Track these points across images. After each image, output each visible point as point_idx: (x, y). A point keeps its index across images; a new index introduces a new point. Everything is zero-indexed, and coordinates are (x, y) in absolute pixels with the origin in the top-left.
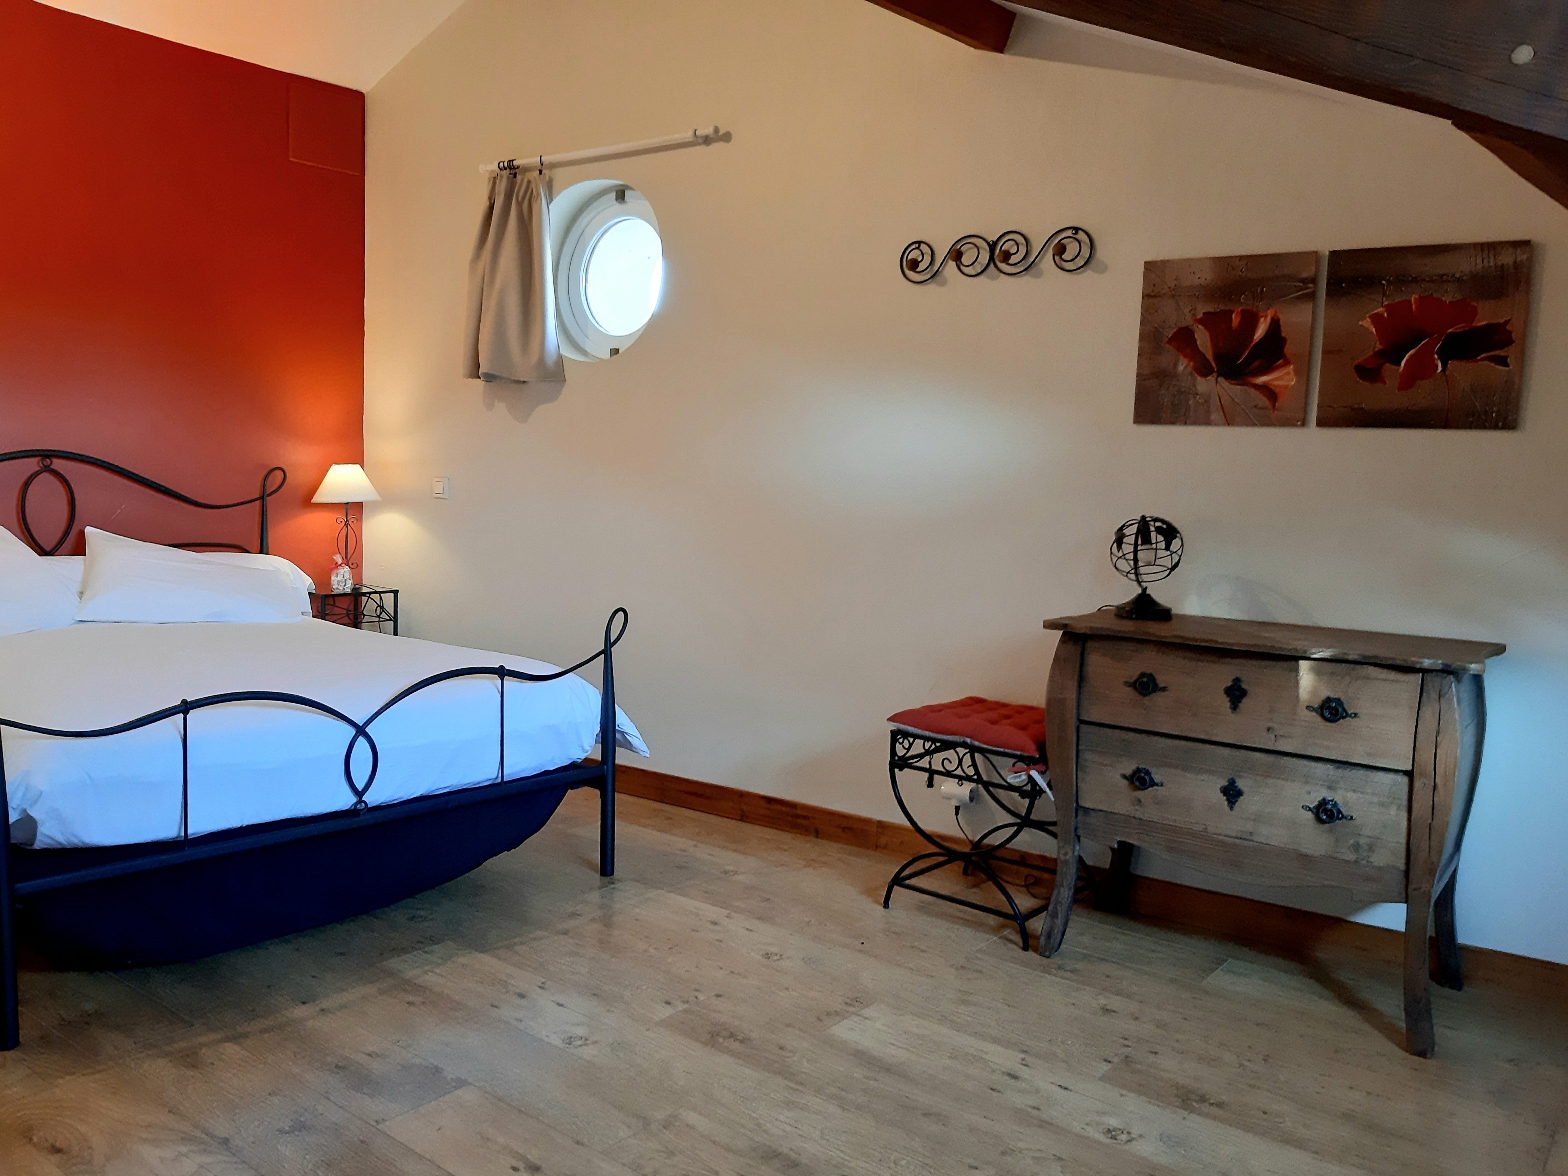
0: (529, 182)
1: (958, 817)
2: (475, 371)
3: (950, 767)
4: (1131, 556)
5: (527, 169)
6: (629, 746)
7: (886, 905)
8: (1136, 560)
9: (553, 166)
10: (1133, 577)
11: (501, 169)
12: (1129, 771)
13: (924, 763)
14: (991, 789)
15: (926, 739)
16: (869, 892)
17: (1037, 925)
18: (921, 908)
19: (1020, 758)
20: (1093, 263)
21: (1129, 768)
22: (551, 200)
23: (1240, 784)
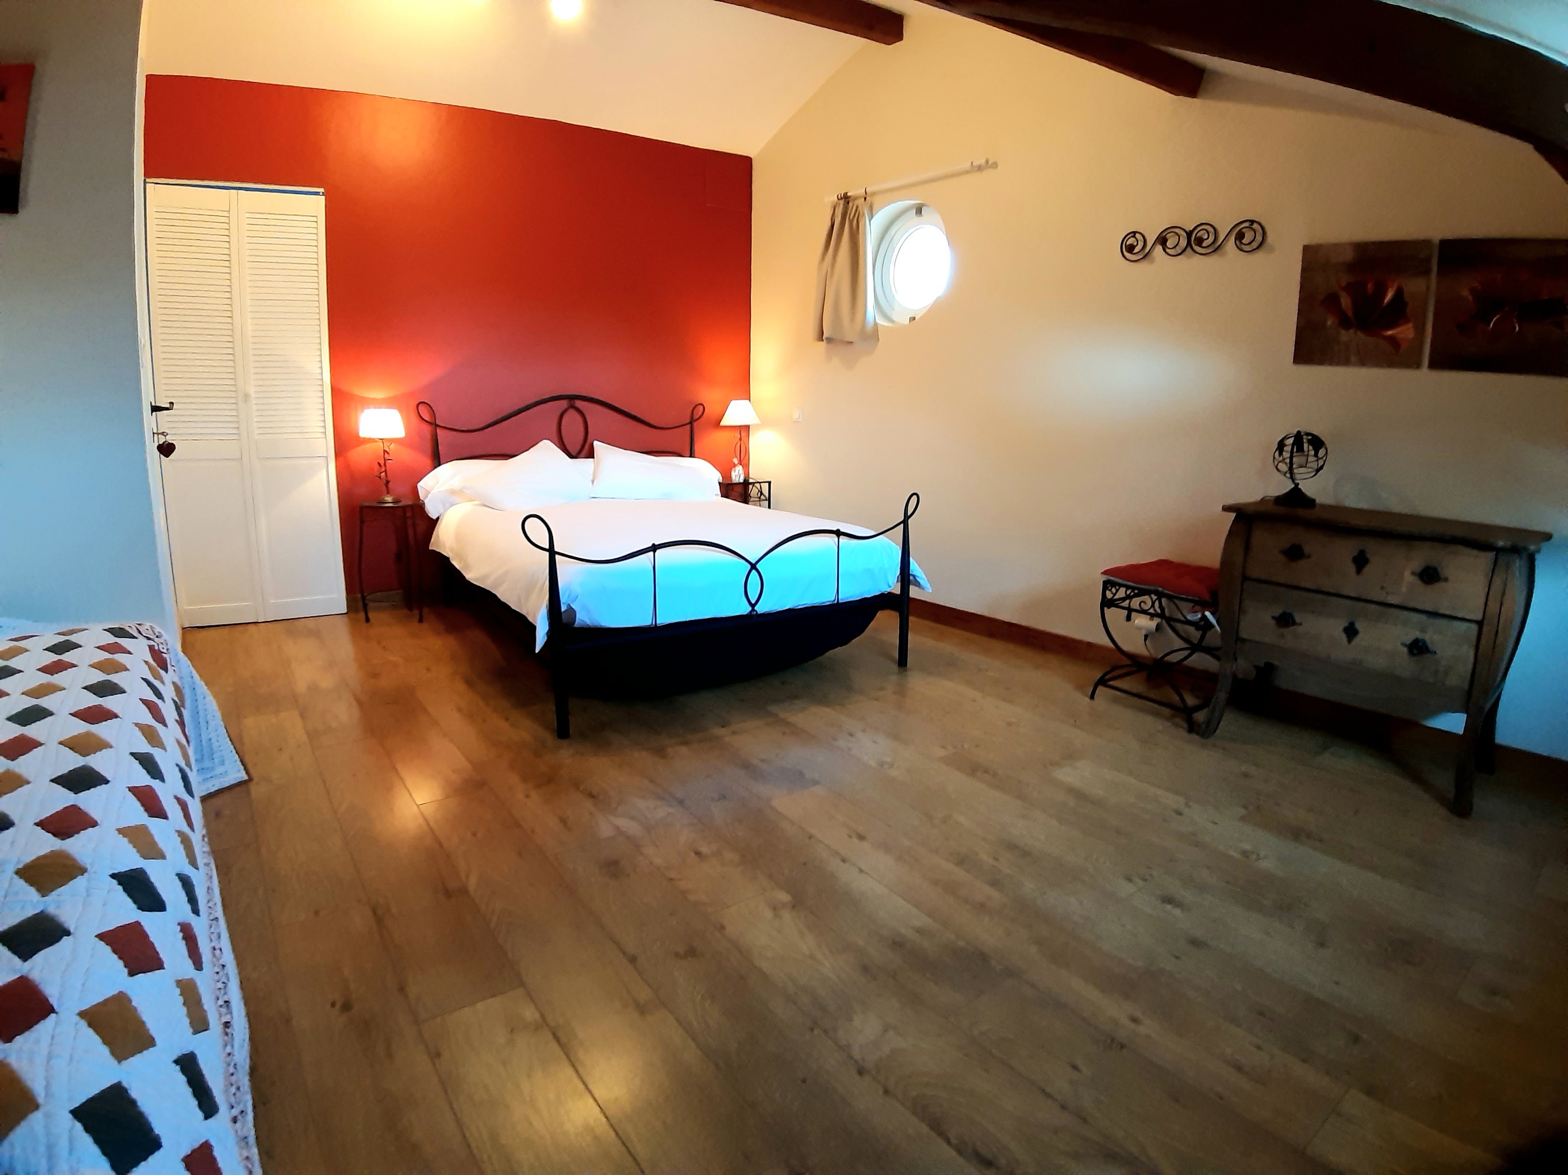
0: (857, 207)
1: (1147, 642)
2: (821, 336)
3: (1145, 607)
4: (1288, 461)
5: (856, 198)
6: (918, 584)
7: (1092, 697)
8: (1291, 463)
9: (874, 194)
10: (1288, 475)
11: (838, 199)
12: (1277, 614)
13: (1126, 604)
14: (1172, 623)
15: (1128, 587)
16: (1080, 688)
17: (1200, 716)
18: (1115, 700)
19: (1196, 603)
20: (1265, 246)
21: (1277, 612)
22: (872, 217)
23: (1358, 626)
